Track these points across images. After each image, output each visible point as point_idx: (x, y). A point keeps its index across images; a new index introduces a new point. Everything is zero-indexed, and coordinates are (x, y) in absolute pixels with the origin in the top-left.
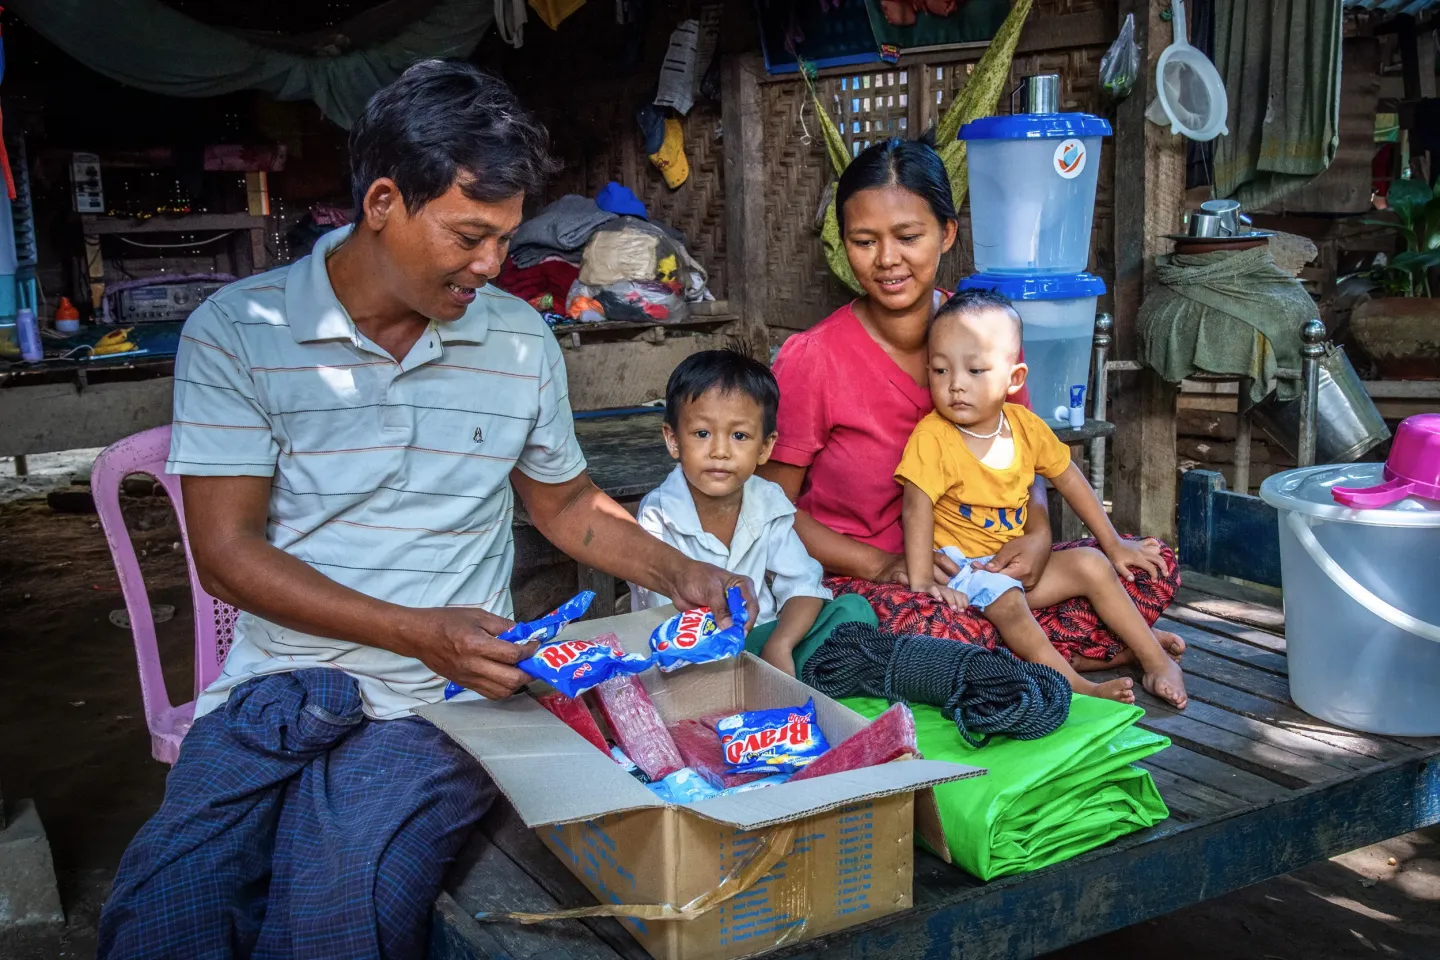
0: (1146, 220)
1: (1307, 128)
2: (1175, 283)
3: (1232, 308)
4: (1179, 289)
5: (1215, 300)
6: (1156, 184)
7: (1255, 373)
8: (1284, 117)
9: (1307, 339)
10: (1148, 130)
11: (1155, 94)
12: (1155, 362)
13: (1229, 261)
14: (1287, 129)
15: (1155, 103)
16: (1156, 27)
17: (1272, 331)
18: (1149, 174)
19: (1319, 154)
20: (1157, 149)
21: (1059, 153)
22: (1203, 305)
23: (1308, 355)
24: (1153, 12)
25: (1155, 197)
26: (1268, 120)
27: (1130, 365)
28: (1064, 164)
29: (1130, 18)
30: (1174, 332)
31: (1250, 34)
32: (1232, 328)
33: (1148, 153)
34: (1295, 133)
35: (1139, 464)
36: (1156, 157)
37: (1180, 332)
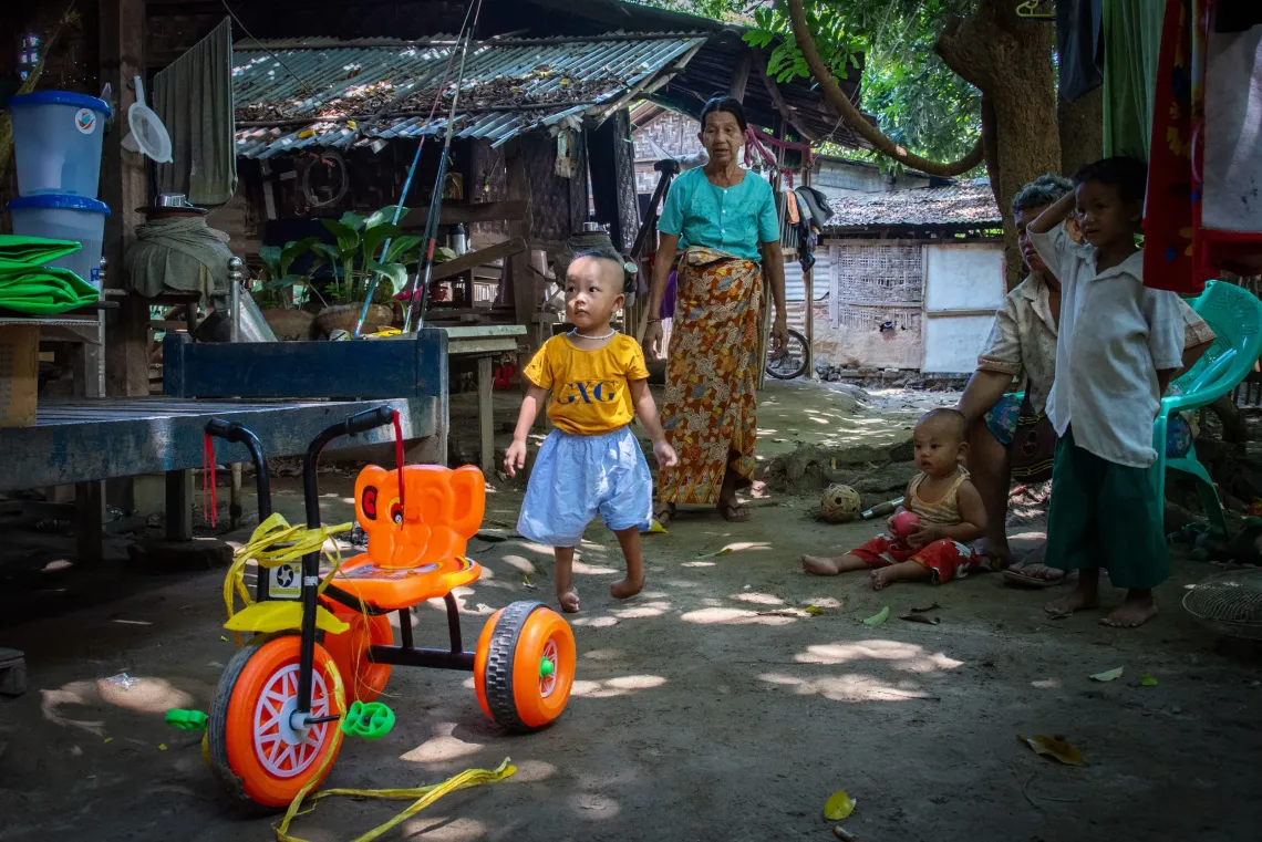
0: (124, 210)
1: (217, 177)
2: (149, 236)
3: (184, 248)
4: (152, 239)
5: (175, 244)
6: (129, 190)
7: (202, 289)
8: (202, 171)
9: (231, 268)
10: (123, 154)
11: (129, 130)
12: (138, 286)
13: (181, 223)
14: (205, 179)
15: (128, 135)
16: (126, 93)
17: (211, 265)
18: (124, 182)
19: (226, 190)
20: (129, 167)
21: (79, 117)
22: (167, 248)
23: (233, 278)
24: (123, 82)
25: (129, 197)
26: (193, 174)
27: (120, 292)
28: (82, 124)
29: (108, 85)
30: (150, 264)
31: (177, 127)
32: (187, 261)
33: (124, 169)
34: (210, 181)
35: (125, 373)
36: (129, 172)
37: (154, 264)
